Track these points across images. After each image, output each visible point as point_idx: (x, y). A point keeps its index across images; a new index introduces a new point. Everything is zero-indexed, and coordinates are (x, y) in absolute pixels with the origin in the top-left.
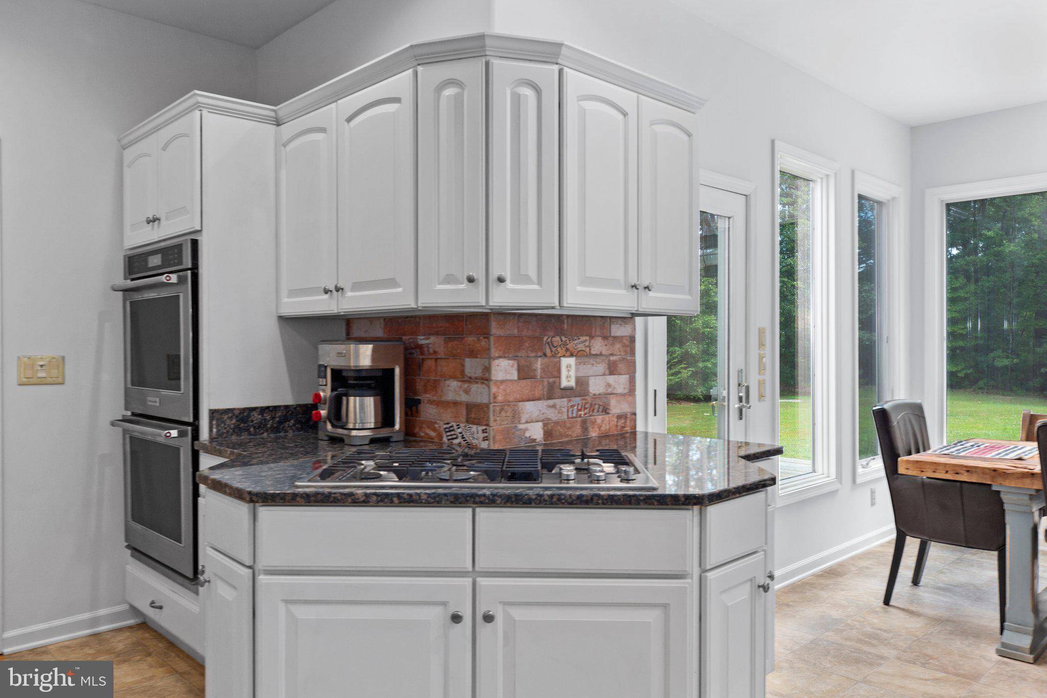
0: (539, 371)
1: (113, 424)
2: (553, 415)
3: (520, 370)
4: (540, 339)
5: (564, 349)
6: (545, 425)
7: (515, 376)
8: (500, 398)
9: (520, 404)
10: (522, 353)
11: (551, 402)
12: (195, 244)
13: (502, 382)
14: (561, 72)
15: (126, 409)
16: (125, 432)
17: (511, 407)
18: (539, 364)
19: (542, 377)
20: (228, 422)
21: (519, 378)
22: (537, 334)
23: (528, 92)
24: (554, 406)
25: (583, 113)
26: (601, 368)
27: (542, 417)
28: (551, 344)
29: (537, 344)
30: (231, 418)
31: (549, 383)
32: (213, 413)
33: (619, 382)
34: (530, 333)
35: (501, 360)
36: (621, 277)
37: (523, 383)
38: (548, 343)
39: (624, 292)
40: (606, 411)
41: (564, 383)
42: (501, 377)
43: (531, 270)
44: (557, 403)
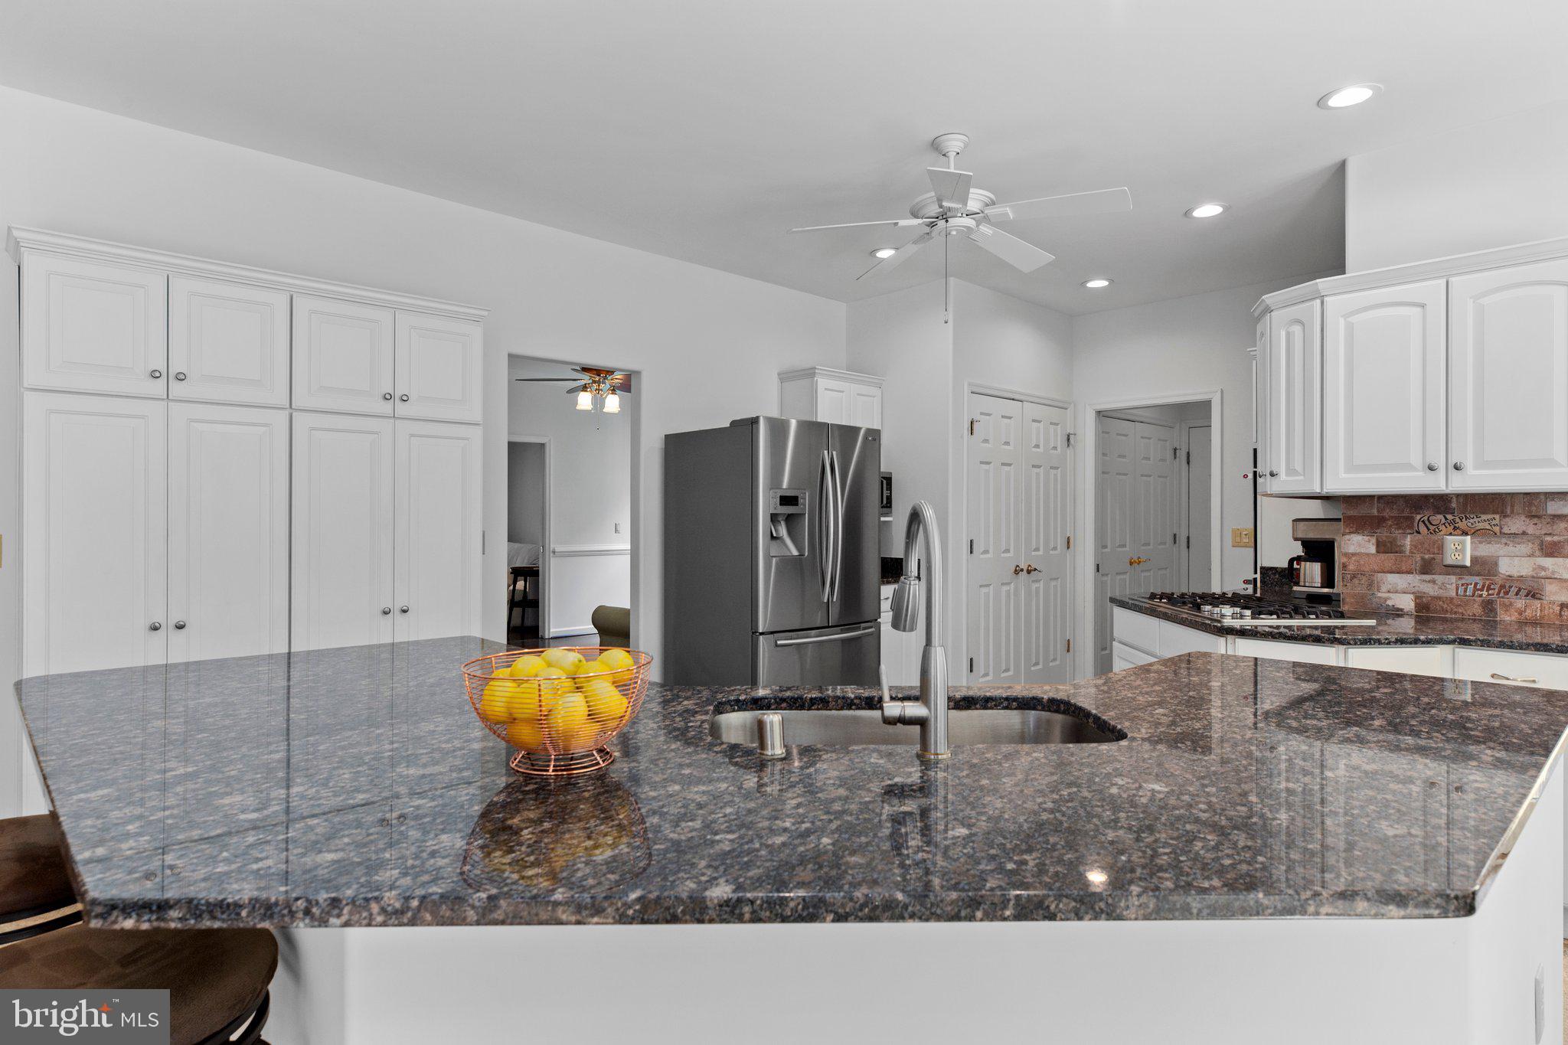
0: (1408, 547)
2: (1430, 590)
3: (1378, 544)
4: (1411, 519)
5: (1452, 527)
6: (1417, 598)
7: (1373, 549)
9: (1379, 575)
10: (1383, 530)
11: (1427, 577)
13: (1353, 555)
14: (1323, 302)
17: (1367, 576)
18: (1408, 542)
19: (1411, 552)
20: (1272, 576)
21: (1378, 552)
22: (1406, 514)
24: (1434, 582)
25: (1350, 327)
26: (1526, 548)
27: (1413, 590)
28: (1427, 522)
29: (1405, 523)
30: (1274, 574)
31: (1423, 559)
32: (1261, 568)
33: (1565, 567)
34: (1395, 513)
35: (1352, 535)
37: (1383, 556)
38: (1423, 521)
39: (1421, 474)
40: (1534, 595)
41: (1451, 561)
42: (1352, 549)
43: (1298, 467)
44: (1439, 579)
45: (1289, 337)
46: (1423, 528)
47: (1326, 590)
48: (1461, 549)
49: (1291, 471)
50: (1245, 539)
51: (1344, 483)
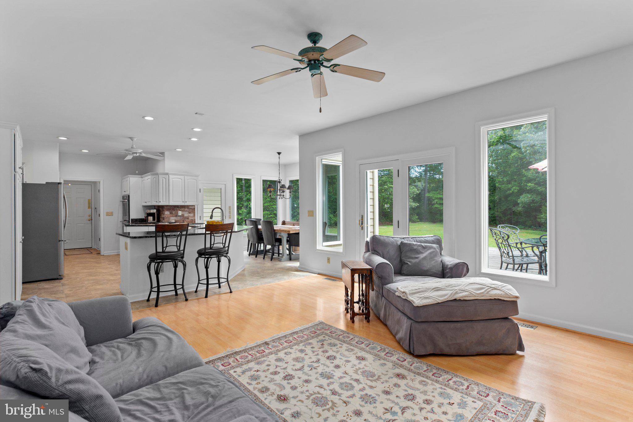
1: (120, 222)
2: (177, 219)
5: (179, 210)
7: (169, 214)
8: (166, 216)
10: (171, 211)
11: (176, 217)
12: (129, 196)
14: (169, 176)
15: (123, 219)
16: (123, 223)
17: (169, 218)
18: (174, 212)
23: (164, 179)
25: (173, 181)
26: (187, 213)
27: (175, 219)
28: (176, 209)
29: (173, 209)
30: (134, 220)
31: (176, 215)
32: (131, 219)
33: (192, 215)
36: (181, 201)
37: (171, 214)
40: (188, 219)
41: (179, 215)
42: (166, 214)
43: (165, 200)
44: (178, 217)
45: (162, 180)
46: (176, 210)
47: (153, 221)
48: (180, 213)
49: (163, 201)
50: (110, 214)
51: (172, 203)
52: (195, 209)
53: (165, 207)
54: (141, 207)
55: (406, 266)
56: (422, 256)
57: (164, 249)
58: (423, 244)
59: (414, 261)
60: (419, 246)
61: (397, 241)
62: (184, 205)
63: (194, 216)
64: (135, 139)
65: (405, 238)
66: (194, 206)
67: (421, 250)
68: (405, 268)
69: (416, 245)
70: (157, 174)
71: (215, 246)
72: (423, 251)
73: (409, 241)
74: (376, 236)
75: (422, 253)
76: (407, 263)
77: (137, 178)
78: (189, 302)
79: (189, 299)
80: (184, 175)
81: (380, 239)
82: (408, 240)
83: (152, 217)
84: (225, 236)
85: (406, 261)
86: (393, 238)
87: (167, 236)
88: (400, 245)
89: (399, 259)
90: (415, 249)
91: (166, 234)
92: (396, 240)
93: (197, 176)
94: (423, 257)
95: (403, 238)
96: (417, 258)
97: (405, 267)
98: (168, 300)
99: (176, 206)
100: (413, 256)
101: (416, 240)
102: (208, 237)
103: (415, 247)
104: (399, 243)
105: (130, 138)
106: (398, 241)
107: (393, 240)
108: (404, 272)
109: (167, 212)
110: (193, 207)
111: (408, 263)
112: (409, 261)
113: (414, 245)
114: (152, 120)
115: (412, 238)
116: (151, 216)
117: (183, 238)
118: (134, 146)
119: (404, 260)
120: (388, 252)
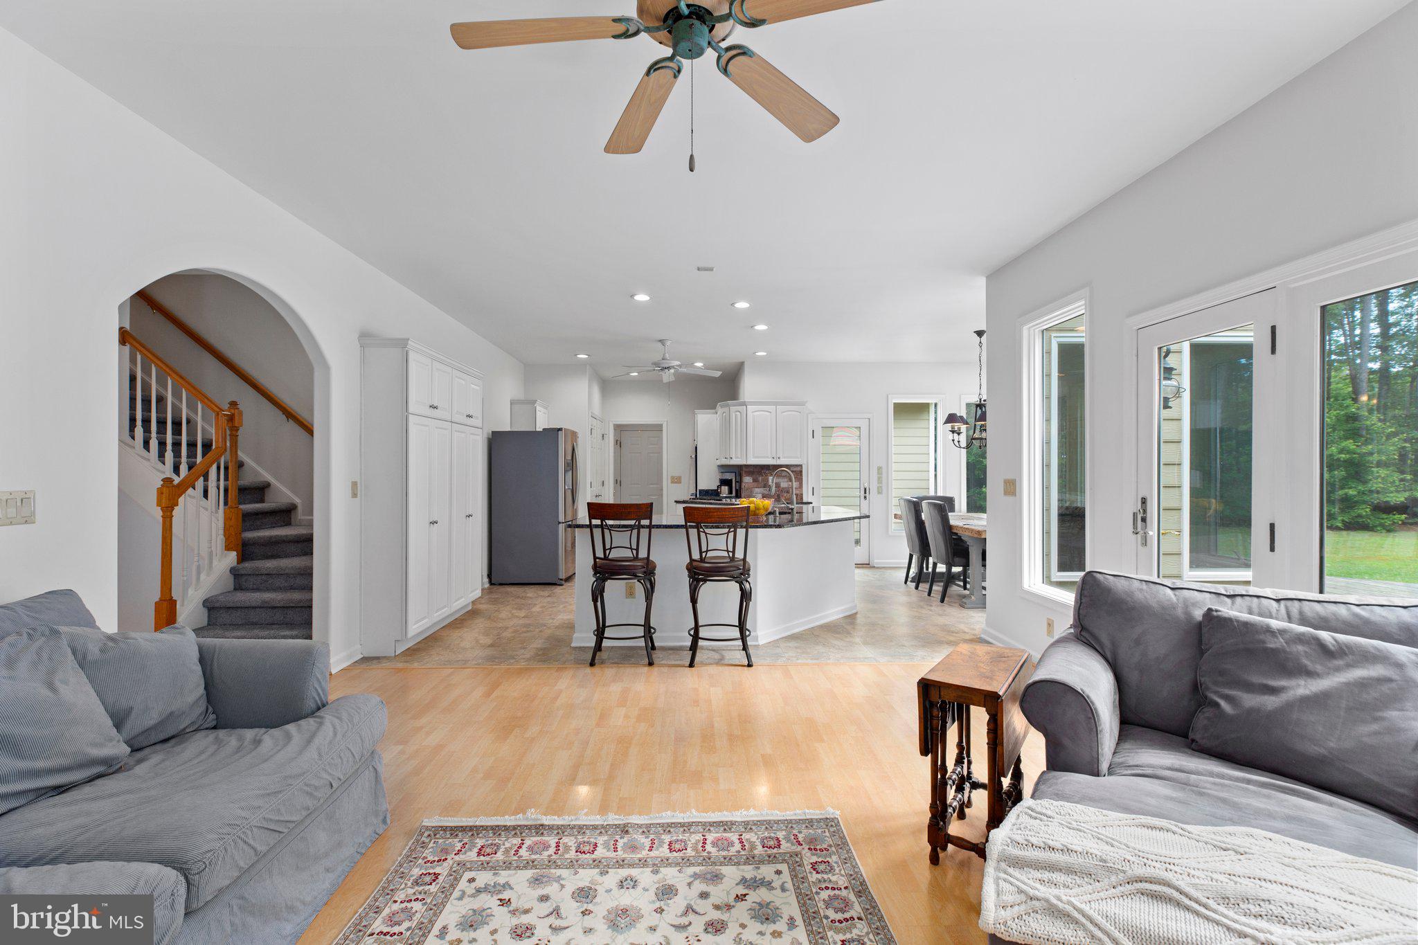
5: (771, 474)
10: (754, 475)
12: (697, 447)
18: (760, 479)
23: (739, 413)
25: (754, 416)
26: (786, 480)
28: (763, 473)
31: (764, 484)
33: (796, 484)
34: (757, 470)
36: (770, 456)
37: (754, 483)
43: (739, 455)
45: (736, 415)
46: (763, 475)
47: (728, 494)
48: (771, 480)
49: (736, 457)
50: (676, 480)
51: (752, 461)
52: (801, 472)
53: (744, 469)
54: (716, 469)
55: (1208, 712)
56: (1302, 688)
57: (608, 552)
58: (1324, 635)
59: (1250, 700)
60: (1300, 639)
61: (1187, 604)
62: (775, 463)
63: (801, 486)
64: (668, 343)
65: (1242, 596)
66: (801, 466)
67: (1306, 661)
68: (1206, 722)
69: (1282, 632)
70: (744, 404)
71: (710, 554)
72: (1319, 668)
73: (1260, 615)
74: (1098, 576)
75: (1310, 674)
76: (1217, 705)
77: (709, 415)
78: (655, 669)
79: (656, 661)
80: (776, 404)
81: (1111, 589)
82: (1256, 610)
83: (727, 487)
84: (731, 535)
85: (1216, 693)
86: (1178, 592)
87: (611, 528)
88: (1200, 624)
89: (1187, 679)
90: (1275, 652)
91: (610, 522)
92: (1185, 601)
93: (803, 404)
94: (1307, 692)
95: (1228, 596)
96: (1273, 691)
97: (1202, 719)
98: (626, 657)
99: (764, 466)
100: (1257, 679)
101: (1301, 613)
102: (693, 532)
103: (1278, 643)
104: (1198, 614)
105: (660, 341)
106: (1195, 604)
107: (1170, 600)
108: (1197, 737)
109: (748, 478)
110: (799, 469)
111: (1223, 703)
112: (1228, 698)
113: (1268, 630)
114: (647, 301)
115: (1278, 601)
116: (725, 485)
117: (644, 532)
118: (667, 355)
119: (1208, 689)
120: (1137, 642)
